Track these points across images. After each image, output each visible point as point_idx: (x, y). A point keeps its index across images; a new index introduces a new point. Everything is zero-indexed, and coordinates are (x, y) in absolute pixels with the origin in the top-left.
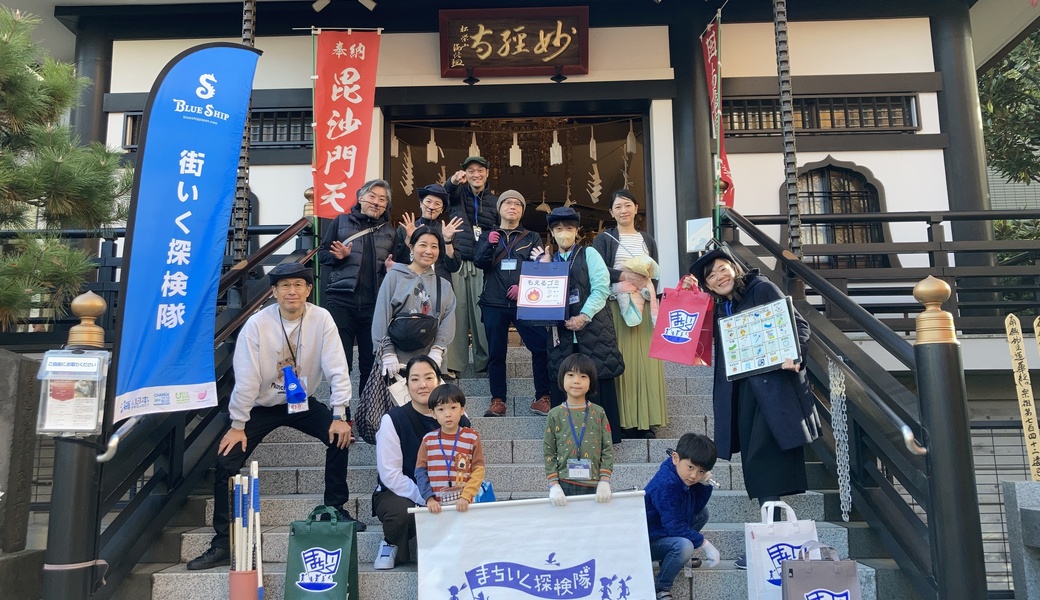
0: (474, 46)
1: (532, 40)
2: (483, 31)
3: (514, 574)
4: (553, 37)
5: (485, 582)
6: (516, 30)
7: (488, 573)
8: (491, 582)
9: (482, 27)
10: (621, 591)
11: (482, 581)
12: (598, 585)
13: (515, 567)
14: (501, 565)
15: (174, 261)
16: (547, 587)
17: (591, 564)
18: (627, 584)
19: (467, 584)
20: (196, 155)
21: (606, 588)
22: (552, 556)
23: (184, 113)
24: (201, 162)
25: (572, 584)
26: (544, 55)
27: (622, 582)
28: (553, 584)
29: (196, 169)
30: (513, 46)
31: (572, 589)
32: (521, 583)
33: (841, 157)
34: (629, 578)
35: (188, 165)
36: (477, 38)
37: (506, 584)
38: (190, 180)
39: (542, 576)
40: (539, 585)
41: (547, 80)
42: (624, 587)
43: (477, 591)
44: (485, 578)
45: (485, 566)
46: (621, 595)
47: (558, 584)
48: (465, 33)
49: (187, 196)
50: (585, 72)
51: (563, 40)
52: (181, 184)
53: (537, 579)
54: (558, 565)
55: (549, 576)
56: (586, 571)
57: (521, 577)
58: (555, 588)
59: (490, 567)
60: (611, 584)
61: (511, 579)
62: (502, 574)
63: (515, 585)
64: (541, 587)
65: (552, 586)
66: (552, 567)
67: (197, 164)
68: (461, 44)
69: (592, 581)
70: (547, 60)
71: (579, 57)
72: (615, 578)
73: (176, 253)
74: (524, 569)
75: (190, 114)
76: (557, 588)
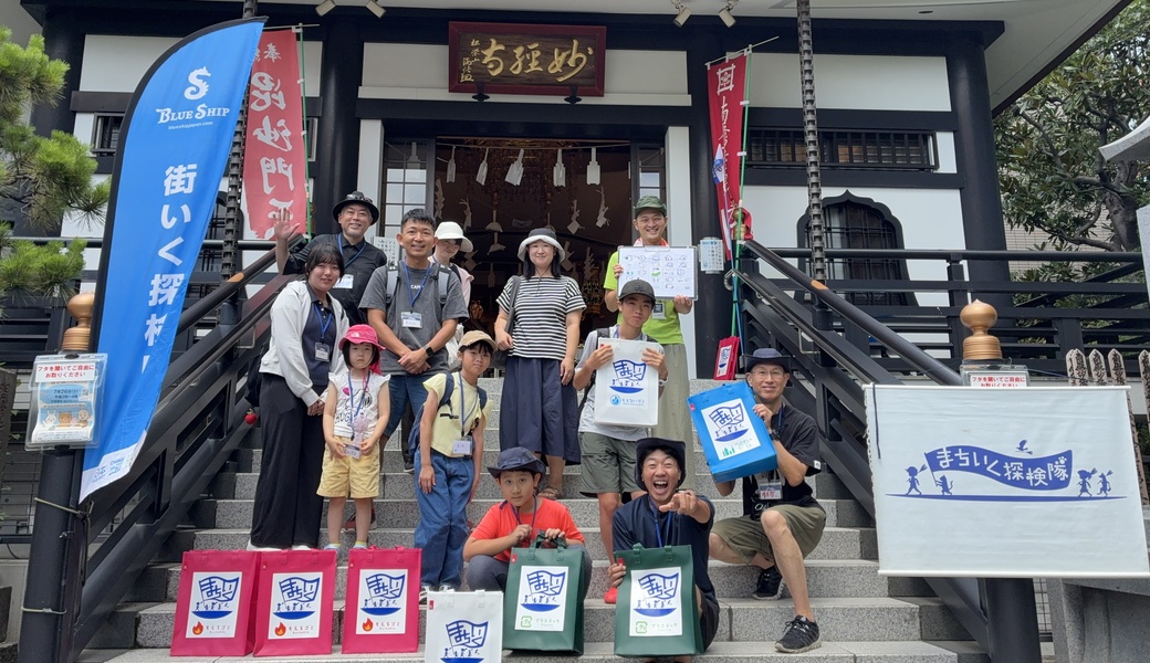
0: (485, 62)
1: (546, 57)
2: (495, 46)
3: (980, 459)
4: (569, 56)
5: (948, 465)
6: (530, 47)
7: (951, 456)
8: (955, 466)
9: (494, 41)
10: (1101, 485)
11: (945, 464)
12: (1076, 479)
13: (981, 452)
14: (965, 449)
16: (1018, 475)
17: (1068, 455)
18: (1108, 478)
19: (927, 465)
21: (1084, 482)
22: (1023, 443)
25: (1047, 474)
26: (558, 75)
27: (1102, 476)
28: (1025, 472)
30: (526, 64)
31: (1047, 480)
32: (988, 469)
33: (859, 193)
34: (1110, 473)
36: (489, 53)
37: (971, 469)
39: (1012, 464)
40: (1009, 473)
41: (560, 100)
42: (1105, 482)
43: (938, 474)
44: (947, 461)
45: (948, 449)
46: (1102, 490)
47: (1030, 474)
48: (476, 47)
50: (601, 94)
51: (579, 61)
53: (1007, 467)
54: (1030, 453)
55: (1021, 464)
56: (1062, 462)
57: (989, 463)
58: (1028, 478)
59: (953, 450)
60: (1090, 477)
61: (977, 464)
62: (967, 459)
63: (982, 470)
64: (1012, 475)
65: (1024, 475)
66: (1024, 455)
68: (472, 58)
69: (1069, 472)
70: (561, 80)
71: (595, 79)
72: (1094, 471)
74: (993, 456)
76: (1030, 477)
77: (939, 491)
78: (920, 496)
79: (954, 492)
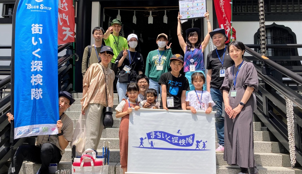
3: (164, 136)
5: (154, 137)
7: (155, 134)
8: (156, 138)
10: (203, 146)
11: (153, 137)
12: (195, 143)
13: (165, 133)
14: (160, 132)
15: (35, 70)
16: (176, 141)
17: (193, 135)
18: (205, 143)
19: (147, 137)
20: (38, 26)
21: (198, 144)
22: (179, 131)
23: (31, 9)
24: (41, 28)
25: (186, 142)
27: (204, 143)
28: (178, 141)
29: (40, 31)
31: (185, 143)
32: (167, 139)
34: (206, 142)
35: (35, 30)
37: (161, 139)
38: (37, 36)
39: (175, 138)
40: (173, 140)
42: (204, 145)
43: (150, 140)
44: (154, 136)
45: (154, 132)
46: (203, 147)
47: (180, 141)
49: (36, 42)
52: (33, 38)
53: (173, 138)
54: (181, 134)
55: (178, 138)
56: (191, 137)
57: (167, 137)
58: (179, 142)
59: (156, 132)
60: (200, 143)
61: (163, 137)
62: (160, 135)
63: (164, 140)
64: (174, 141)
65: (178, 142)
66: (179, 135)
67: (40, 29)
69: (193, 141)
72: (201, 141)
73: (35, 67)
75: (34, 9)
76: (180, 142)
77: (150, 146)
78: (144, 148)
79: (155, 146)
